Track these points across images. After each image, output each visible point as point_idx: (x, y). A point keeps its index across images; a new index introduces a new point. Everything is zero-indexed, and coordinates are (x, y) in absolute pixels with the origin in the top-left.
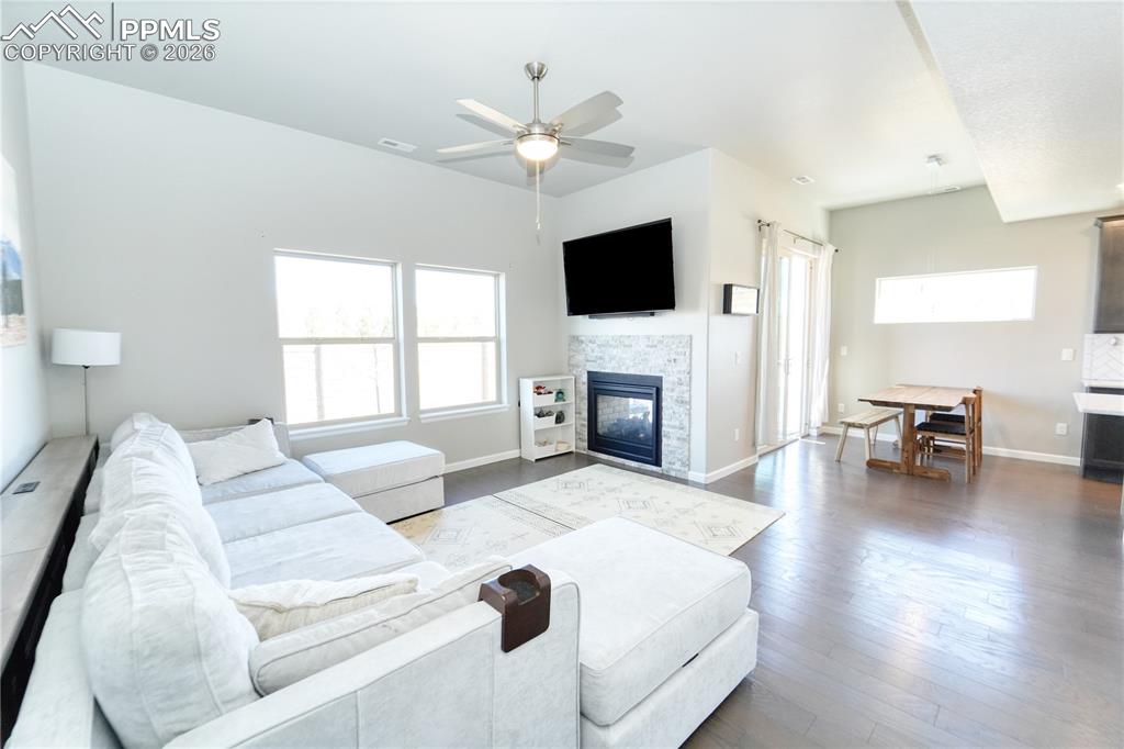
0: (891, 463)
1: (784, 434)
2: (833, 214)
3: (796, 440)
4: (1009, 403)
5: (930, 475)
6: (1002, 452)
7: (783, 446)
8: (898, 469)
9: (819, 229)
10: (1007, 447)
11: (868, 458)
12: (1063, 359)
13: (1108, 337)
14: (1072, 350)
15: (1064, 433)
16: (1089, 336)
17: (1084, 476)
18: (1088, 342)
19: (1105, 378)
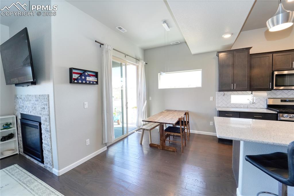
0: (157, 145)
1: (127, 132)
2: (145, 51)
3: (134, 132)
4: (197, 115)
5: (170, 150)
6: (196, 132)
7: (127, 137)
8: (159, 147)
9: (140, 55)
10: (197, 130)
11: (150, 143)
12: (211, 100)
13: (222, 93)
14: (213, 97)
15: (212, 125)
16: (217, 92)
17: (218, 142)
18: (217, 94)
19: (222, 106)
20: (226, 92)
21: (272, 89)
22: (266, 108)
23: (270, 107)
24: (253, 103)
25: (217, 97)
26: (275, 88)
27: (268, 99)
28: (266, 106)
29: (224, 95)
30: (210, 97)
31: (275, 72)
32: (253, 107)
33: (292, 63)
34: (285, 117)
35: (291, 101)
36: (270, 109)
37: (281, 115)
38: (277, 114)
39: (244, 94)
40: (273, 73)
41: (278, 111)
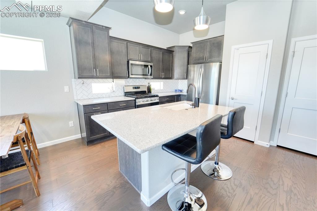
12: (65, 91)
13: (80, 80)
14: (68, 87)
15: (73, 126)
16: (73, 80)
17: (88, 145)
18: (73, 83)
19: (82, 98)
20: (85, 80)
21: (129, 77)
22: (123, 95)
23: (127, 94)
24: (113, 92)
25: (74, 86)
26: (131, 76)
27: (125, 87)
28: (123, 94)
29: (83, 83)
30: (65, 87)
31: (130, 61)
32: (114, 96)
33: (139, 56)
34: (140, 102)
35: (138, 88)
36: (127, 96)
37: (137, 100)
38: (135, 100)
39: (105, 82)
40: (128, 62)
41: (136, 97)
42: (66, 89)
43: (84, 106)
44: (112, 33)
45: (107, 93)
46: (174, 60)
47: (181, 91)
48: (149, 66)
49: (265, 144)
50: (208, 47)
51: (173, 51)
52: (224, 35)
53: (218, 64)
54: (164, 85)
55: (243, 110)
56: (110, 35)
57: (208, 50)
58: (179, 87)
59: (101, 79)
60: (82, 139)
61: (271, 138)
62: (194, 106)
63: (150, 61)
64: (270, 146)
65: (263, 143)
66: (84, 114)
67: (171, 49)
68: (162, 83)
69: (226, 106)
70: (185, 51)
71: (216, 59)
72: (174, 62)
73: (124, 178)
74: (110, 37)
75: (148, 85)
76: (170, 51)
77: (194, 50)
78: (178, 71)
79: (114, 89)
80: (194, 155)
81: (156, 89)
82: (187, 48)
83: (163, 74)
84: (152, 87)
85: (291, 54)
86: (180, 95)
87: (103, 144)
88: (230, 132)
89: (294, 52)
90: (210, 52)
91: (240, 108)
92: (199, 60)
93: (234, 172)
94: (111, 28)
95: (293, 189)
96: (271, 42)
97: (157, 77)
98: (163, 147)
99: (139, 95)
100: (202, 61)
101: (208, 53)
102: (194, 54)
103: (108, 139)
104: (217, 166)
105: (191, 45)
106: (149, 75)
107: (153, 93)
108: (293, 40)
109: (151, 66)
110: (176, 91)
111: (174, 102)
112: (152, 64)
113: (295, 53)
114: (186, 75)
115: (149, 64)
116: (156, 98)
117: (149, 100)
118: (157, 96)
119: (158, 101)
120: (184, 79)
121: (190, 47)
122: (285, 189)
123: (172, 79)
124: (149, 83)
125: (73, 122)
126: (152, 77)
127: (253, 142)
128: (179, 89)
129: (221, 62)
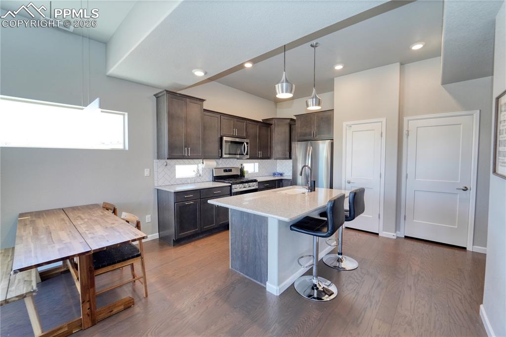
8: (79, 326)
12: (145, 175)
13: (164, 161)
14: (149, 170)
15: (150, 221)
16: (155, 161)
17: (174, 246)
18: (155, 164)
19: (163, 184)
20: (169, 161)
21: (221, 157)
23: (217, 179)
24: (199, 176)
25: (155, 169)
26: (224, 156)
27: (214, 169)
28: (211, 179)
29: (166, 165)
30: (145, 170)
31: (224, 137)
32: (200, 181)
33: (233, 131)
34: (237, 188)
35: (230, 171)
36: (217, 182)
37: (234, 186)
38: (231, 186)
39: (191, 164)
40: (221, 139)
41: (231, 182)
42: (147, 172)
43: (175, 193)
44: (206, 106)
45: (192, 178)
46: (272, 135)
47: (281, 175)
48: (245, 143)
49: (391, 235)
50: (315, 122)
51: (272, 124)
52: (333, 110)
53: (328, 142)
54: (259, 167)
55: (362, 191)
56: (205, 107)
57: (315, 125)
58: (278, 168)
59: (186, 160)
60: (159, 240)
61: (397, 228)
62: (310, 190)
63: (245, 137)
64: (397, 237)
65: (388, 234)
66: (175, 203)
67: (268, 122)
68: (257, 164)
69: (341, 189)
70: (286, 124)
71: (327, 136)
72: (272, 137)
73: (239, 274)
74: (204, 110)
75: (240, 167)
76: (267, 124)
77: (298, 124)
78: (278, 148)
79: (201, 172)
80: (325, 230)
81: (250, 172)
82: (289, 121)
83: (260, 154)
84: (245, 170)
85: (405, 132)
86: (282, 180)
87: (193, 243)
88: (352, 214)
89: (408, 131)
90: (319, 127)
91: (359, 189)
92: (304, 136)
93: (359, 263)
94: (205, 100)
95: (420, 273)
96: (384, 120)
97: (253, 157)
98: (292, 227)
99: (233, 181)
100: (309, 139)
101: (315, 128)
102: (298, 129)
103: (205, 235)
104: (340, 256)
105: (295, 118)
106: (245, 154)
107: (247, 177)
108: (406, 119)
109: (247, 143)
110: (274, 174)
111: (275, 188)
112: (248, 141)
113: (410, 132)
114: (289, 155)
115: (245, 141)
116: (254, 183)
117: (247, 187)
118: (255, 181)
119: (256, 187)
120: (285, 159)
121: (292, 119)
122: (413, 274)
123: (270, 159)
124: (242, 165)
125: (150, 216)
126: (248, 157)
127: (378, 234)
128: (278, 171)
129: (333, 140)
